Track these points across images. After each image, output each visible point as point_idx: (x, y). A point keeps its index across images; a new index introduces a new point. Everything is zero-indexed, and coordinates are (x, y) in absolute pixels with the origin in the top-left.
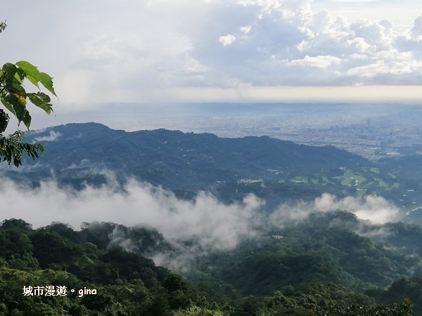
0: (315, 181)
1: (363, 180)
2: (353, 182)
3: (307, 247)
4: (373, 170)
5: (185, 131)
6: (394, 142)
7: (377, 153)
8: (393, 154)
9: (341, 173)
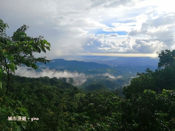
0: (102, 71)
1: (111, 70)
2: (109, 71)
3: (100, 83)
4: (113, 69)
5: (78, 61)
6: (116, 64)
7: (113, 66)
8: (116, 66)
9: (107, 69)
